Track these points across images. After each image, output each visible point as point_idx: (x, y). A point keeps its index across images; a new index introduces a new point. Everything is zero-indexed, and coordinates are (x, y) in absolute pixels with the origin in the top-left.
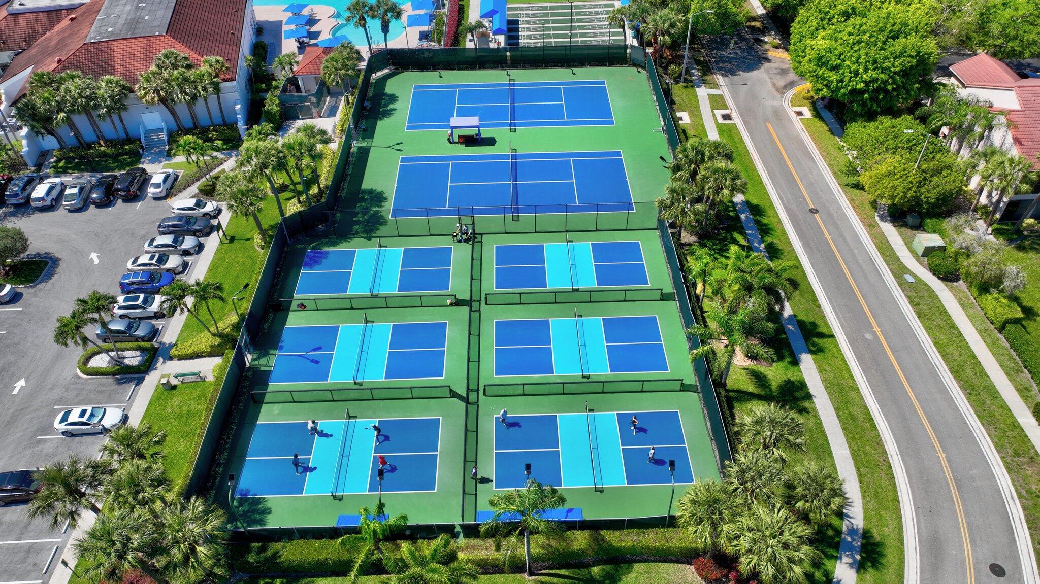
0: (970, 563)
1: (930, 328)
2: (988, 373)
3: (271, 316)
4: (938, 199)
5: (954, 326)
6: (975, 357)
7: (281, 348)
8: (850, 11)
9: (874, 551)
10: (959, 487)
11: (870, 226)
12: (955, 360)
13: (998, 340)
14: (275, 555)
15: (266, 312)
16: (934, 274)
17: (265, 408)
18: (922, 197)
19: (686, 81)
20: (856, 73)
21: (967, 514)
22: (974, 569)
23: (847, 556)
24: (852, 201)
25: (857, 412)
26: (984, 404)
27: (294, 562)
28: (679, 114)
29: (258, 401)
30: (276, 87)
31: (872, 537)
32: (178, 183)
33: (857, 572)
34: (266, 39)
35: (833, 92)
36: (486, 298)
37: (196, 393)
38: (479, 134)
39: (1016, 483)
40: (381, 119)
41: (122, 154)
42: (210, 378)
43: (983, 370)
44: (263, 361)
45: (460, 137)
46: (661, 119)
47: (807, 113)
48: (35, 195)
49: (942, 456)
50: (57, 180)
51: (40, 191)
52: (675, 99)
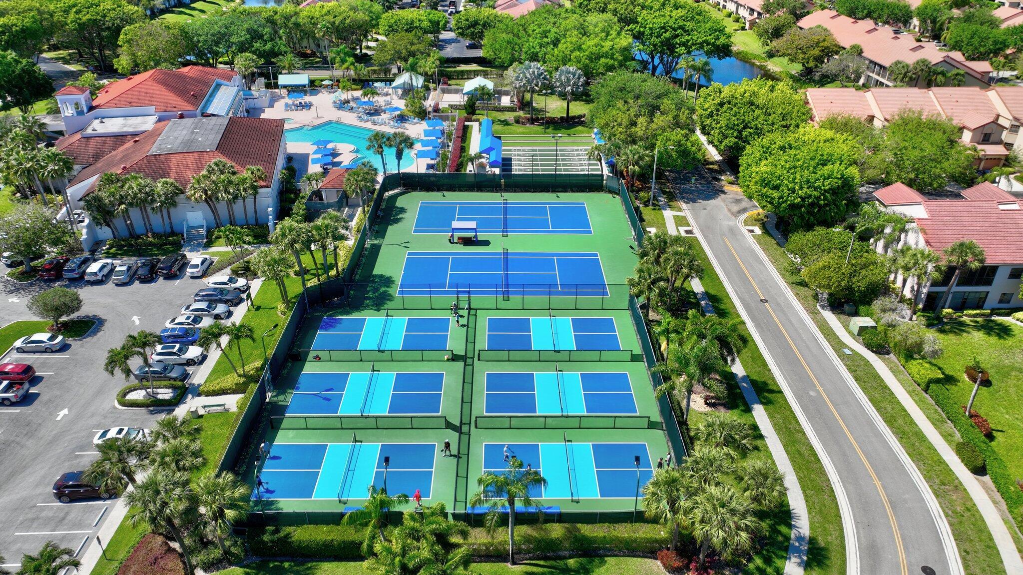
0: (904, 566)
1: (866, 389)
2: (917, 422)
3: (290, 364)
4: (867, 287)
5: (886, 387)
6: (905, 411)
7: (298, 389)
8: (787, 145)
9: (819, 554)
10: (894, 508)
11: (813, 313)
12: (888, 412)
13: (924, 398)
14: (287, 536)
15: (285, 361)
16: (869, 349)
17: (281, 433)
18: (854, 286)
19: (654, 205)
20: (793, 191)
21: (900, 527)
22: (908, 570)
23: (796, 557)
24: (797, 295)
25: (803, 449)
26: (913, 445)
27: (303, 542)
28: (648, 229)
29: (275, 427)
30: (303, 197)
31: (817, 543)
32: (212, 267)
33: (805, 570)
34: (295, 165)
35: (776, 207)
36: (479, 354)
37: (220, 421)
38: (476, 237)
39: (944, 506)
40: (391, 225)
41: (166, 244)
42: (234, 409)
43: (912, 420)
44: (281, 398)
45: (459, 238)
46: (633, 231)
47: (758, 231)
48: (88, 271)
49: (878, 484)
50: (109, 261)
51: (94, 267)
52: (644, 217)
